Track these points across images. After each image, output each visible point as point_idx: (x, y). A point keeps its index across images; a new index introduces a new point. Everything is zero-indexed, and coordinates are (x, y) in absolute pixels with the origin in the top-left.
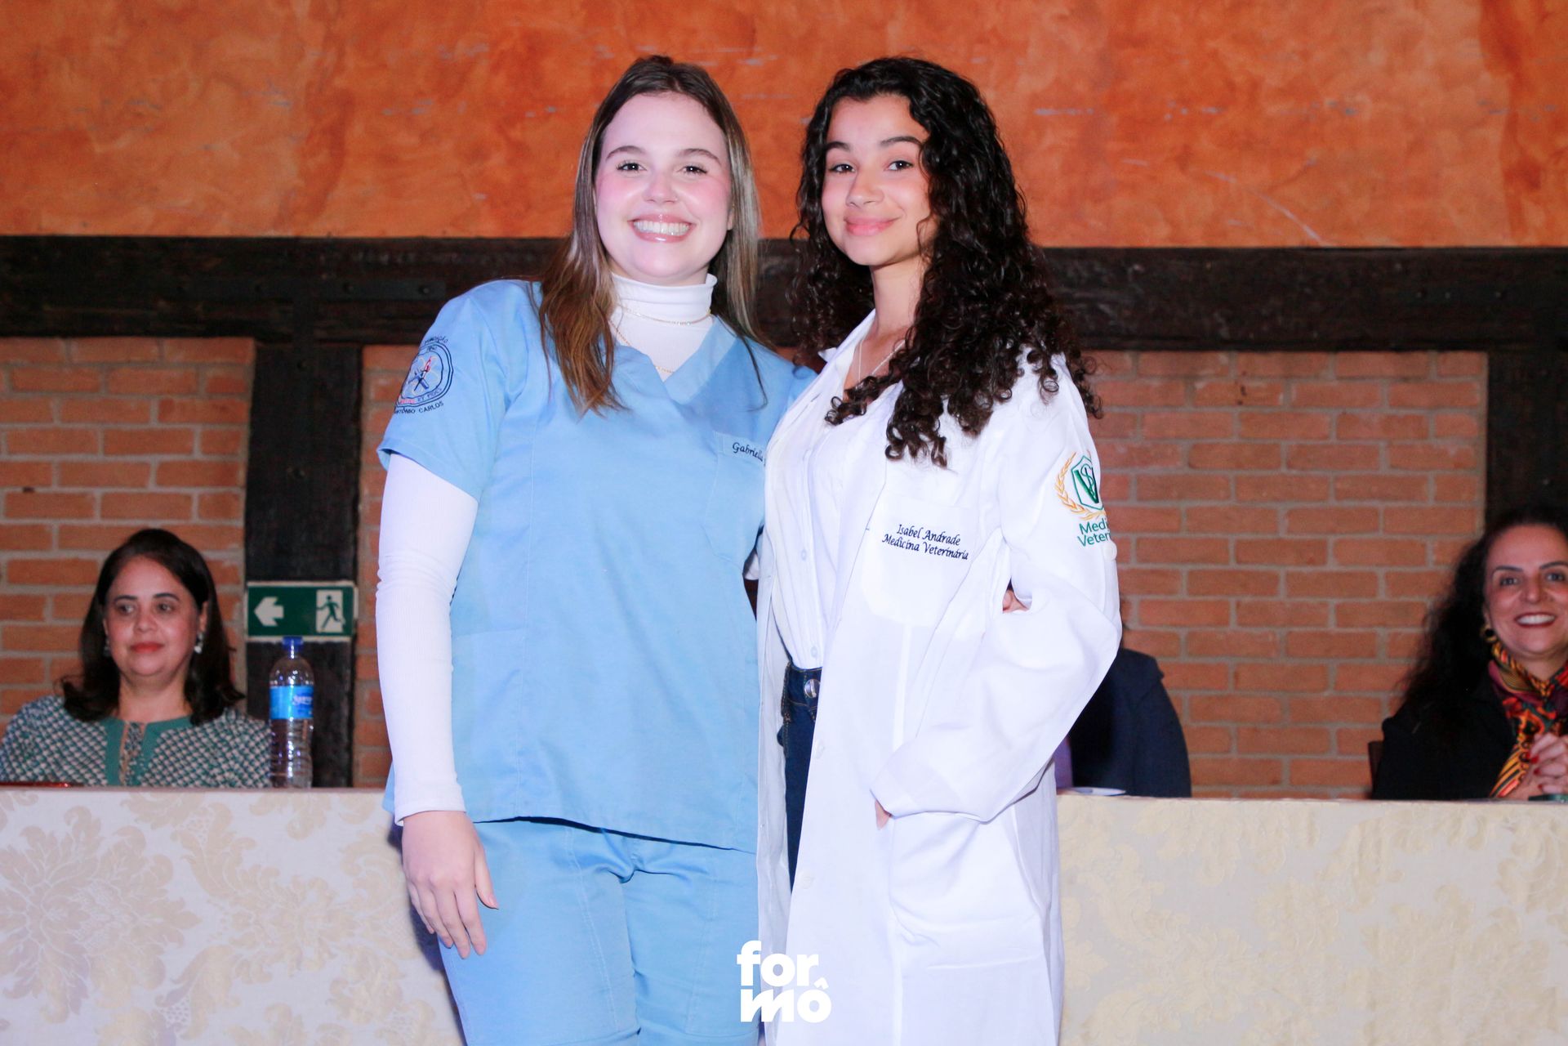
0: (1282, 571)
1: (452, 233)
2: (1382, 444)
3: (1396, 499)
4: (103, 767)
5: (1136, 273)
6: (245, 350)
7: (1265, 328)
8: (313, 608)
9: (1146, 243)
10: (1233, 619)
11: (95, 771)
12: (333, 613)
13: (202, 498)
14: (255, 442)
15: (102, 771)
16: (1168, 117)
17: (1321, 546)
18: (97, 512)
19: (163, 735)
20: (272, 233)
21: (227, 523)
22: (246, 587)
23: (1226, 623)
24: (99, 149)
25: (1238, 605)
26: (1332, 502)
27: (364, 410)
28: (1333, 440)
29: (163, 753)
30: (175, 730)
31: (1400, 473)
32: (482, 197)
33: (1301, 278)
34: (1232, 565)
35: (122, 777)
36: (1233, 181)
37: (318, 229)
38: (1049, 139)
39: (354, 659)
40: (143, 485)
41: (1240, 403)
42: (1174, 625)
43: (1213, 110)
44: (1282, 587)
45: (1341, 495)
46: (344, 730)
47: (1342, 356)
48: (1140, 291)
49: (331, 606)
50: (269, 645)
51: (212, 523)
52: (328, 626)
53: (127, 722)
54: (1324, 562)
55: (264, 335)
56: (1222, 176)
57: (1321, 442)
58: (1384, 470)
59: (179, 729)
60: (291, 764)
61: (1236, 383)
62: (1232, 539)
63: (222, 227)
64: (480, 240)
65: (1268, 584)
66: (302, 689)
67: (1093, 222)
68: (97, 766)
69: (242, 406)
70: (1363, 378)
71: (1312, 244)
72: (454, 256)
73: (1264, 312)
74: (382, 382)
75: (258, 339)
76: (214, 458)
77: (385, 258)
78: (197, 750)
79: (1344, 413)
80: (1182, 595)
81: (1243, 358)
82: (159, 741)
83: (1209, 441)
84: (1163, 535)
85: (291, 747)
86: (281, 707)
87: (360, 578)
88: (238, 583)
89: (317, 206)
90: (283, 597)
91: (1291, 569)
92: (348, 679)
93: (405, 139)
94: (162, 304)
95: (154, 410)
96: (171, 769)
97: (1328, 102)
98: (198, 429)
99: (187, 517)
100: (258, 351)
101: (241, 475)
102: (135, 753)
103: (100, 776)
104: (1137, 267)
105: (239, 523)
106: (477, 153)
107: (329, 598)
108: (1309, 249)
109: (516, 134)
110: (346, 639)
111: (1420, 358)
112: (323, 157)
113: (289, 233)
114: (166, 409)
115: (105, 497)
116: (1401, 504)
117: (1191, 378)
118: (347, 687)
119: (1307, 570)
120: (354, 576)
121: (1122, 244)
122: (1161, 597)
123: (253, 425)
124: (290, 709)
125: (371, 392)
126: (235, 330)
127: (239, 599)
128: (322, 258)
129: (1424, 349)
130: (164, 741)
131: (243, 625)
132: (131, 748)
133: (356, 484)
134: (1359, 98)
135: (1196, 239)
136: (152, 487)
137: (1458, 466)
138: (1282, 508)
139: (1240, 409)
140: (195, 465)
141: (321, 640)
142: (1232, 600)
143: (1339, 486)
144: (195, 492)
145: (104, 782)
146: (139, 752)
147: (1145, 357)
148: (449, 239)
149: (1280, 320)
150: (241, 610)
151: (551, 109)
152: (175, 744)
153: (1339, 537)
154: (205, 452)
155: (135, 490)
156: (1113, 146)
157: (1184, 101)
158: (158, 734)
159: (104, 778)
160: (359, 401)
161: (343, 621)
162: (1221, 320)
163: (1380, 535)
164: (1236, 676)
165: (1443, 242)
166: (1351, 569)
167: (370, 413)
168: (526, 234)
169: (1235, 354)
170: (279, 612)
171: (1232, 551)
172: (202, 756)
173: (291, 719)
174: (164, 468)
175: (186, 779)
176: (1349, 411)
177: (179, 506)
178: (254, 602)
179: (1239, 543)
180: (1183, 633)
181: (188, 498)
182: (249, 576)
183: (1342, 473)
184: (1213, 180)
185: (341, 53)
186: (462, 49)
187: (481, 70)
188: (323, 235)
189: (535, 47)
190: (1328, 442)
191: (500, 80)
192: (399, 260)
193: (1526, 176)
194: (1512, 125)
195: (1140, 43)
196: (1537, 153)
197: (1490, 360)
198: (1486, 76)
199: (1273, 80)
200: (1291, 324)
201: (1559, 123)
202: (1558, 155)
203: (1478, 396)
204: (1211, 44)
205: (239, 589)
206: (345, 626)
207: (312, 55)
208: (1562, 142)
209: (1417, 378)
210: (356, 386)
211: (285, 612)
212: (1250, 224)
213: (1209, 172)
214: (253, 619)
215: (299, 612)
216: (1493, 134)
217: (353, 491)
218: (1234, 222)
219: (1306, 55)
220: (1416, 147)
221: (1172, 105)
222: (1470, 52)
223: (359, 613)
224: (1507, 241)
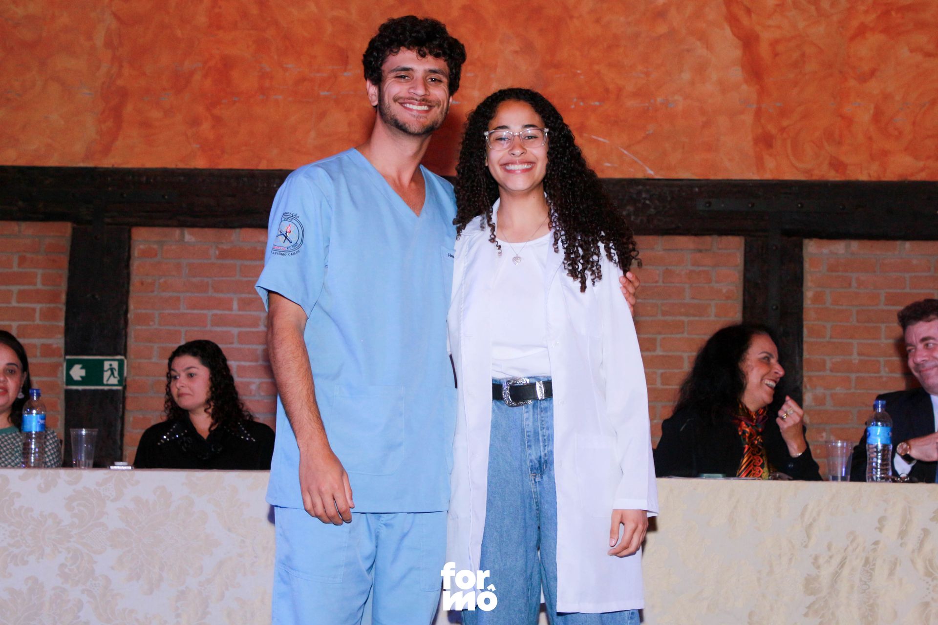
1: (181, 165)
2: (687, 286)
3: (694, 315)
6: (66, 229)
8: (102, 371)
12: (112, 373)
13: (41, 309)
14: (71, 279)
16: (573, 107)
20: (82, 165)
21: (55, 323)
22: (65, 358)
26: (660, 317)
27: (131, 262)
28: (660, 284)
31: (695, 301)
32: (198, 146)
33: (644, 196)
36: (606, 141)
37: (108, 162)
39: (124, 398)
40: (9, 302)
43: (597, 103)
45: (664, 314)
46: (118, 437)
47: (666, 238)
49: (112, 370)
50: (77, 391)
51: (47, 323)
52: (110, 381)
54: (654, 350)
55: (75, 220)
56: (600, 139)
57: (654, 284)
58: (687, 300)
63: (53, 162)
64: (196, 169)
69: (64, 259)
70: (677, 250)
71: (650, 177)
72: (182, 178)
74: (142, 247)
75: (74, 223)
76: (49, 288)
77: (144, 179)
79: (667, 269)
87: (128, 354)
88: (61, 356)
89: (107, 150)
90: (85, 365)
92: (121, 410)
93: (155, 114)
94: (21, 203)
95: (16, 261)
97: (659, 100)
98: (40, 272)
99: (34, 321)
100: (74, 229)
101: (63, 297)
105: (62, 324)
106: (195, 122)
107: (111, 365)
108: (648, 179)
110: (120, 388)
111: (708, 239)
112: (110, 124)
113: (90, 164)
114: (22, 260)
116: (697, 318)
118: (120, 414)
120: (125, 355)
123: (70, 270)
125: (136, 253)
126: (60, 217)
127: (61, 365)
128: (109, 179)
129: (710, 235)
131: (63, 379)
133: (126, 304)
136: (14, 303)
137: (728, 298)
140: (38, 291)
141: (106, 388)
143: (663, 308)
144: (38, 306)
148: (179, 169)
149: (633, 218)
150: (62, 372)
151: (236, 99)
153: (663, 336)
154: (44, 285)
155: (4, 305)
157: (582, 98)
160: (129, 258)
161: (119, 378)
163: (685, 335)
165: (720, 177)
166: (670, 354)
167: (136, 264)
168: (221, 167)
170: (83, 373)
174: (21, 293)
176: (670, 268)
177: (30, 314)
178: (69, 367)
181: (34, 310)
182: (67, 353)
183: (665, 302)
184: (595, 141)
185: (121, 67)
186: (187, 65)
187: (198, 77)
188: (110, 166)
189: (227, 65)
190: (658, 284)
191: (208, 83)
192: (152, 180)
193: (765, 141)
194: (758, 113)
195: (558, 66)
196: (771, 128)
197: (746, 241)
198: (744, 87)
199: (630, 87)
200: (638, 221)
201: (783, 113)
202: (783, 130)
203: (739, 260)
204: (596, 67)
205: (61, 360)
206: (119, 381)
207: (104, 68)
208: (785, 123)
209: (706, 250)
210: (127, 249)
211: (86, 373)
212: (616, 165)
213: (595, 137)
214: (69, 377)
215: (94, 373)
216: (748, 118)
217: (125, 307)
218: (608, 165)
219: (647, 74)
220: (706, 125)
221: (575, 100)
222: (736, 74)
223: (127, 373)
224: (756, 177)
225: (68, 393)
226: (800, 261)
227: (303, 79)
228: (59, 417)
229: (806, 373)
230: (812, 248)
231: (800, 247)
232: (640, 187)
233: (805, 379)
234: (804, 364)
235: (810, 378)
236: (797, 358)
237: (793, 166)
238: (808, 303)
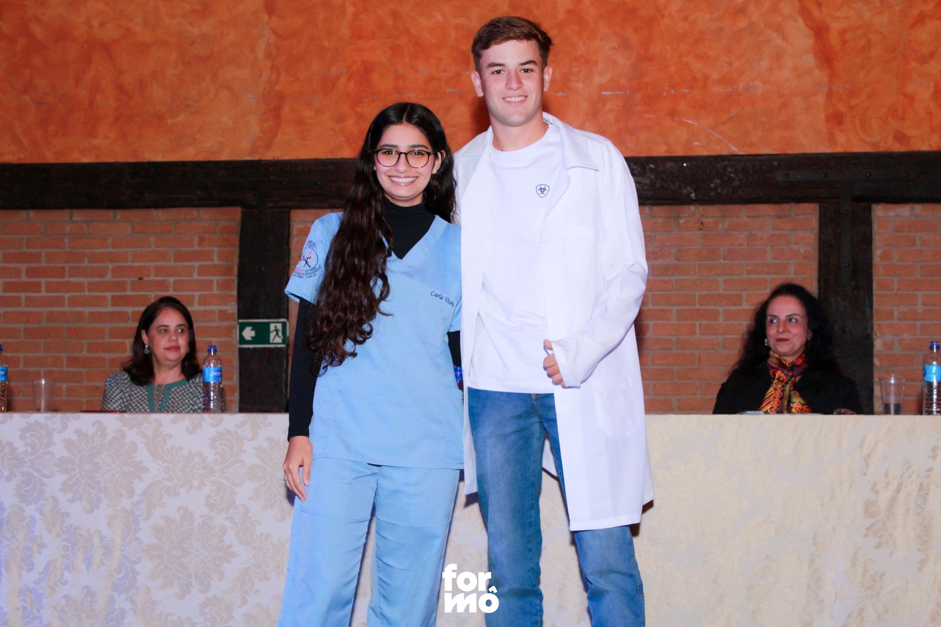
0: (721, 309)
1: (330, 156)
2: (768, 248)
3: (777, 274)
4: (147, 403)
5: (651, 168)
6: (237, 212)
7: (712, 194)
8: (268, 332)
9: (655, 154)
10: (698, 331)
11: (144, 405)
12: (277, 334)
13: (218, 281)
14: (241, 255)
15: (147, 405)
16: (665, 94)
17: (740, 296)
18: (171, 289)
19: (173, 390)
20: (248, 158)
21: (229, 293)
22: (238, 323)
23: (695, 333)
24: (170, 122)
25: (700, 325)
26: (745, 276)
27: (291, 240)
28: (745, 246)
29: (173, 397)
30: (177, 386)
31: (777, 261)
32: (343, 139)
33: (729, 170)
34: (698, 306)
35: (156, 408)
36: (695, 123)
37: (269, 156)
38: (609, 106)
40: (192, 276)
41: (701, 229)
42: (670, 335)
43: (686, 91)
44: (721, 317)
45: (749, 272)
47: (749, 206)
48: (652, 177)
49: (277, 331)
50: (249, 349)
51: (223, 293)
52: (276, 340)
53: (156, 385)
54: (741, 305)
55: (244, 205)
56: (689, 122)
57: (738, 248)
58: (769, 260)
59: (179, 386)
60: (212, 402)
61: (699, 220)
62: (697, 294)
63: (225, 157)
64: (343, 159)
65: (715, 315)
66: (216, 369)
67: (629, 145)
68: (145, 403)
69: (236, 238)
70: (759, 216)
71: (734, 153)
72: (331, 167)
73: (712, 186)
74: (299, 226)
75: (243, 207)
76: (224, 263)
77: (300, 169)
78: (188, 394)
79: (751, 233)
80: (674, 321)
81: (701, 208)
82: (171, 392)
83: (687, 248)
84: (664, 293)
85: (212, 394)
86: (206, 377)
87: (290, 318)
88: (235, 320)
89: (269, 145)
90: (255, 327)
91: (726, 308)
92: (285, 364)
93: (308, 113)
94: (199, 192)
95: (196, 240)
96: (176, 404)
97: (741, 85)
98: (216, 250)
99: (212, 291)
100: (243, 213)
101: (236, 270)
102: (160, 398)
103: (146, 408)
104: (652, 166)
105: (235, 293)
106: (341, 119)
107: (276, 327)
108: (733, 156)
109: (358, 109)
110: (283, 346)
111: (786, 206)
112: (271, 123)
113: (256, 158)
114: (202, 240)
115: (175, 282)
116: (778, 276)
117: (678, 217)
118: (284, 368)
119: (733, 308)
120: (287, 317)
121: (643, 155)
122: (664, 322)
123: (240, 248)
124: (211, 378)
125: (294, 231)
126: (231, 203)
127: (235, 327)
128: (271, 169)
129: (789, 202)
130: (173, 392)
131: (237, 339)
132: (158, 396)
134: (756, 83)
135: (679, 151)
136: (196, 277)
137: (805, 258)
138: (721, 279)
139: (701, 232)
140: (215, 266)
141: (272, 346)
142: (697, 323)
143: (748, 268)
144: (215, 279)
145: (148, 410)
146: (163, 398)
147: (655, 208)
148: (329, 159)
149: (719, 190)
150: (236, 334)
151: (374, 98)
152: (178, 393)
154: (219, 260)
155: (188, 278)
156: (638, 109)
157: (673, 86)
158: (170, 389)
159: (148, 409)
160: (289, 236)
161: (282, 338)
162: (692, 190)
164: (700, 358)
165: (796, 151)
167: (294, 241)
169: (698, 206)
170: (253, 334)
171: (697, 300)
172: (190, 397)
173: (212, 382)
174: (201, 268)
175: (181, 409)
176: (753, 232)
177: (207, 286)
178: (242, 329)
179: (701, 296)
180: (674, 338)
181: (212, 282)
182: (240, 317)
183: (750, 262)
184: (687, 123)
185: (279, 74)
186: (334, 70)
187: (343, 80)
188: (272, 159)
189: (367, 69)
190: (742, 247)
191: (351, 85)
192: (306, 170)
193: (836, 119)
194: (830, 94)
195: (651, 59)
196: (842, 108)
197: (820, 207)
198: (817, 72)
199: (715, 76)
200: (725, 191)
201: (852, 93)
202: (852, 108)
203: (814, 224)
204: (685, 59)
205: (235, 323)
206: (283, 340)
207: (265, 76)
208: (854, 102)
209: (785, 216)
210: (287, 229)
211: (256, 334)
212: (704, 144)
213: (684, 120)
214: (242, 338)
215: (262, 333)
216: (821, 99)
217: (286, 277)
218: (697, 144)
219: (730, 64)
220: (783, 106)
221: (667, 88)
222: (810, 60)
223: (289, 333)
224: (827, 150)
225: (241, 350)
226: (868, 223)
227: (431, 79)
228: (235, 371)
229: (876, 322)
230: (879, 212)
231: (869, 210)
232: (726, 163)
233: (875, 328)
234: (874, 314)
235: (879, 326)
236: (868, 309)
237: (862, 140)
238: (877, 260)
